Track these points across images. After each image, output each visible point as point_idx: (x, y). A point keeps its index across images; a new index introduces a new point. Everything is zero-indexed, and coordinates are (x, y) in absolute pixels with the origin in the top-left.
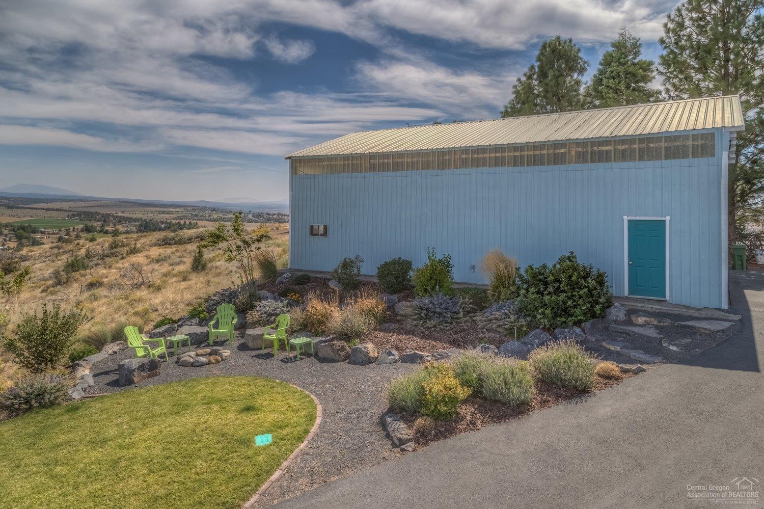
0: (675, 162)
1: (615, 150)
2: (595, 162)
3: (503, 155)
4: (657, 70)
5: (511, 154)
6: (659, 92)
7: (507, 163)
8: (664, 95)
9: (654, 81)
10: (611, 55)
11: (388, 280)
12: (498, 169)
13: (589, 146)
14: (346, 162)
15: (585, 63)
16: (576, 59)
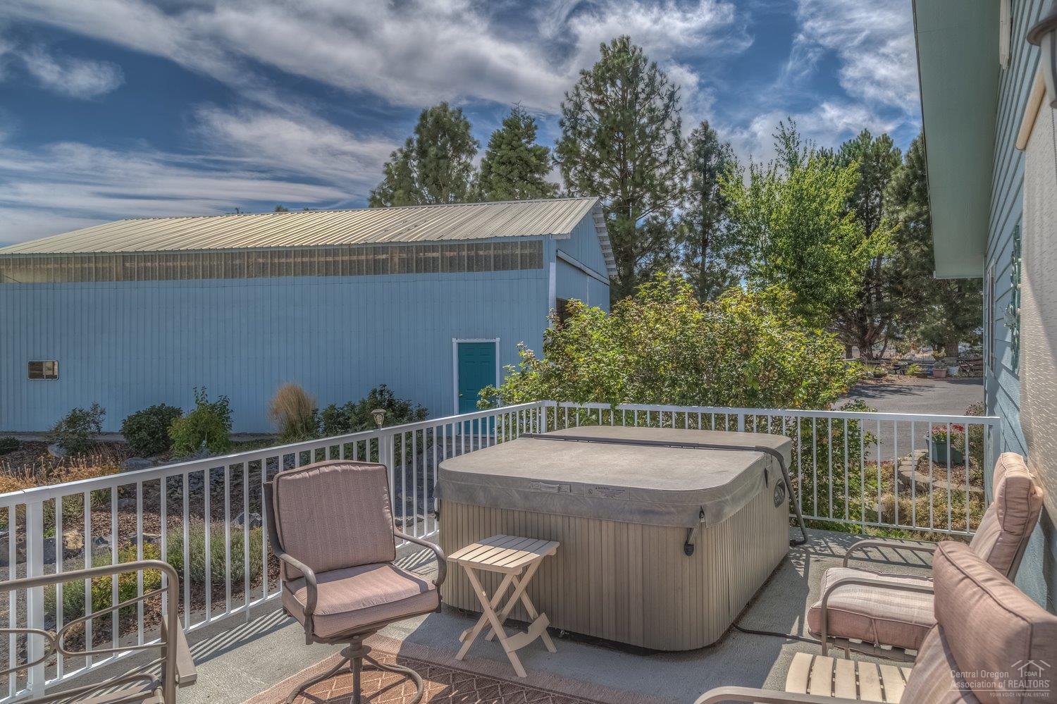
0: (506, 274)
1: (442, 257)
2: (421, 272)
3: (312, 259)
4: (553, 158)
5: (322, 259)
6: (557, 187)
7: (317, 272)
8: (563, 189)
9: (551, 172)
10: (501, 136)
11: (137, 438)
12: (307, 278)
13: (414, 251)
14: (86, 265)
15: (475, 143)
16: (464, 136)
